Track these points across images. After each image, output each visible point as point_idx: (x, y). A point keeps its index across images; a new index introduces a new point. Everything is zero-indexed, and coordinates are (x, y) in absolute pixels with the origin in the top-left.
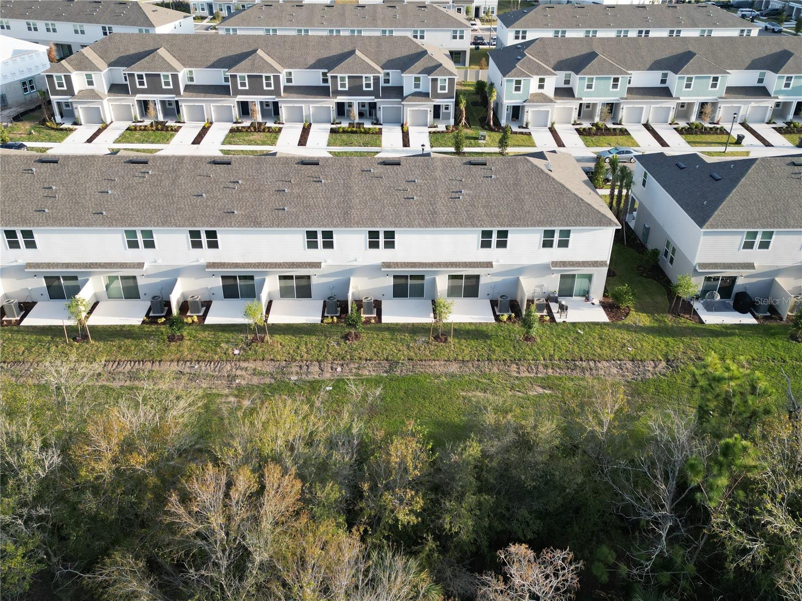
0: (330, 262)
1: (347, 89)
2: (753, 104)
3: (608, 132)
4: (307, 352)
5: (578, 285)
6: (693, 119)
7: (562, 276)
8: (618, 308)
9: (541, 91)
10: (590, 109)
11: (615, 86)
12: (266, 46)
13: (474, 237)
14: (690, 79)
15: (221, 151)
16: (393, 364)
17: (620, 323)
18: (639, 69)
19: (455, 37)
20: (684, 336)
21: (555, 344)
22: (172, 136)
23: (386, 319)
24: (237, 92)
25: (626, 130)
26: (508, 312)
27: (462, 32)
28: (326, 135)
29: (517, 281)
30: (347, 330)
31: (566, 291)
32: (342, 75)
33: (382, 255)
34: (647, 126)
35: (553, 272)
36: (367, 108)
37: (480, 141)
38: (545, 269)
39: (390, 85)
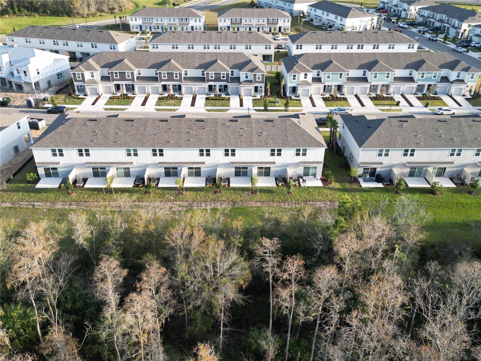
0: (209, 162)
1: (213, 79)
2: (406, 86)
3: (337, 99)
4: (200, 198)
5: (311, 171)
6: (379, 92)
7: (304, 168)
8: (327, 181)
9: (305, 79)
10: (330, 87)
11: (341, 77)
12: (175, 58)
13: (268, 152)
14: (376, 74)
15: (155, 109)
16: (234, 203)
17: (327, 187)
18: (352, 69)
19: (266, 48)
20: (352, 192)
21: (300, 195)
22: (132, 101)
23: (232, 185)
24: (162, 80)
25: (346, 98)
26: (282, 182)
27: (270, 46)
28: (203, 101)
29: (286, 170)
30: (216, 190)
31: (306, 174)
32: (211, 73)
33: (230, 159)
34: (356, 96)
35: (300, 166)
36: (223, 87)
37: (276, 104)
38: (297, 165)
39: (234, 76)
